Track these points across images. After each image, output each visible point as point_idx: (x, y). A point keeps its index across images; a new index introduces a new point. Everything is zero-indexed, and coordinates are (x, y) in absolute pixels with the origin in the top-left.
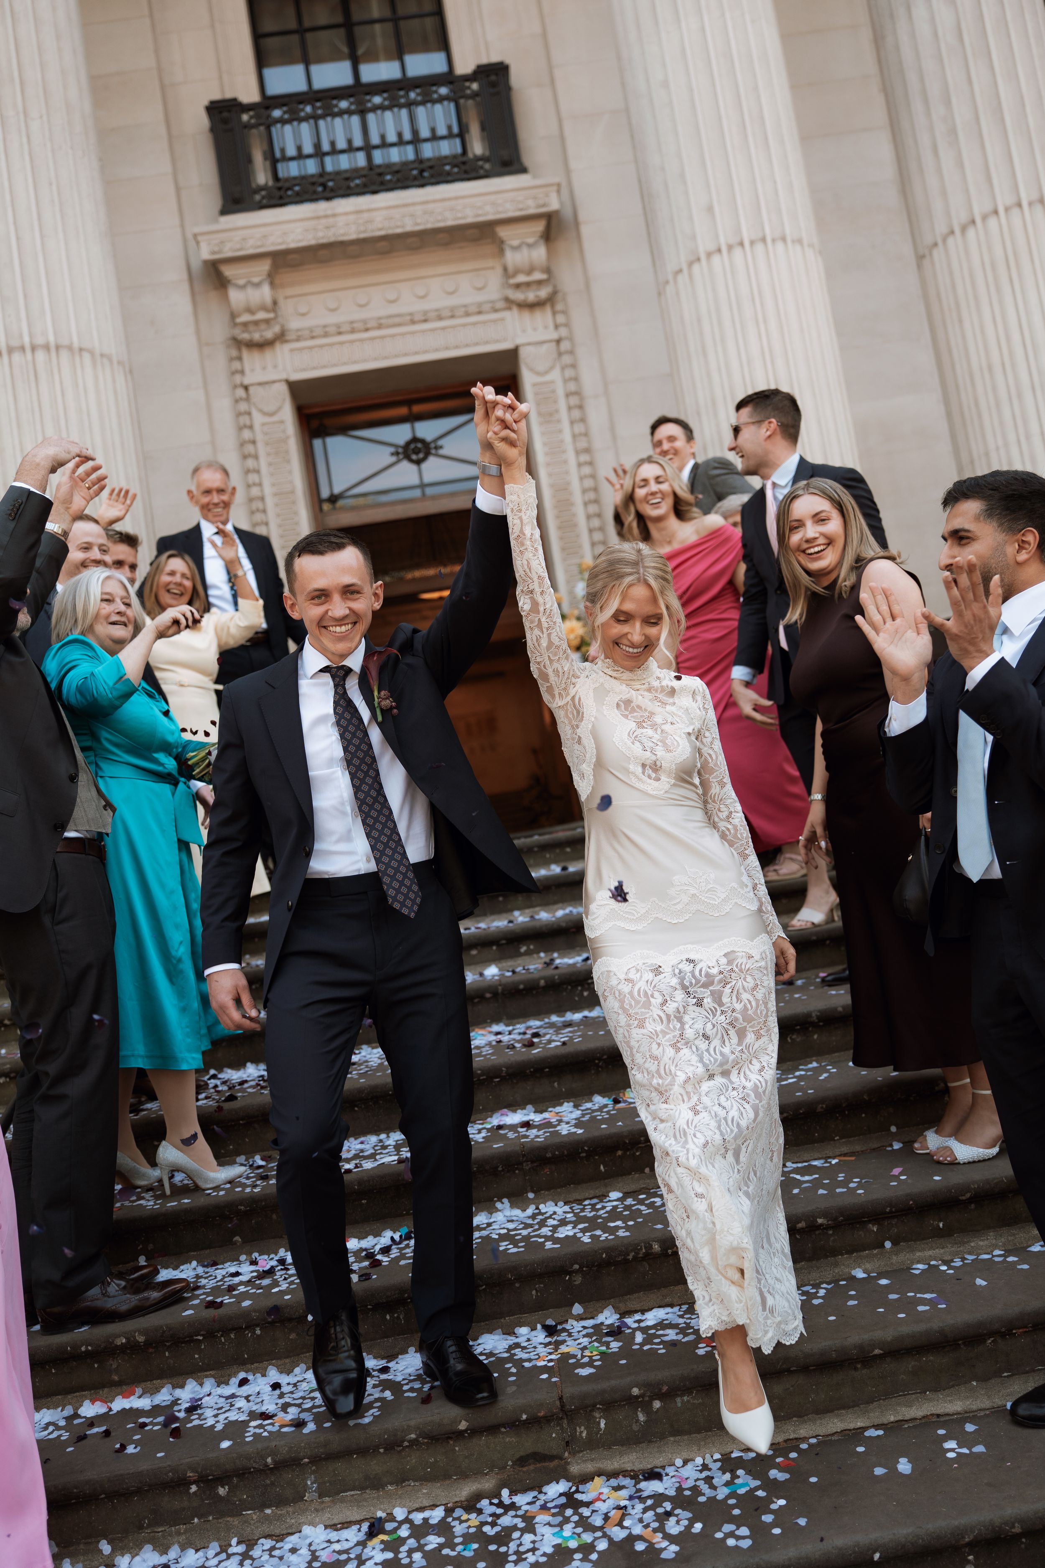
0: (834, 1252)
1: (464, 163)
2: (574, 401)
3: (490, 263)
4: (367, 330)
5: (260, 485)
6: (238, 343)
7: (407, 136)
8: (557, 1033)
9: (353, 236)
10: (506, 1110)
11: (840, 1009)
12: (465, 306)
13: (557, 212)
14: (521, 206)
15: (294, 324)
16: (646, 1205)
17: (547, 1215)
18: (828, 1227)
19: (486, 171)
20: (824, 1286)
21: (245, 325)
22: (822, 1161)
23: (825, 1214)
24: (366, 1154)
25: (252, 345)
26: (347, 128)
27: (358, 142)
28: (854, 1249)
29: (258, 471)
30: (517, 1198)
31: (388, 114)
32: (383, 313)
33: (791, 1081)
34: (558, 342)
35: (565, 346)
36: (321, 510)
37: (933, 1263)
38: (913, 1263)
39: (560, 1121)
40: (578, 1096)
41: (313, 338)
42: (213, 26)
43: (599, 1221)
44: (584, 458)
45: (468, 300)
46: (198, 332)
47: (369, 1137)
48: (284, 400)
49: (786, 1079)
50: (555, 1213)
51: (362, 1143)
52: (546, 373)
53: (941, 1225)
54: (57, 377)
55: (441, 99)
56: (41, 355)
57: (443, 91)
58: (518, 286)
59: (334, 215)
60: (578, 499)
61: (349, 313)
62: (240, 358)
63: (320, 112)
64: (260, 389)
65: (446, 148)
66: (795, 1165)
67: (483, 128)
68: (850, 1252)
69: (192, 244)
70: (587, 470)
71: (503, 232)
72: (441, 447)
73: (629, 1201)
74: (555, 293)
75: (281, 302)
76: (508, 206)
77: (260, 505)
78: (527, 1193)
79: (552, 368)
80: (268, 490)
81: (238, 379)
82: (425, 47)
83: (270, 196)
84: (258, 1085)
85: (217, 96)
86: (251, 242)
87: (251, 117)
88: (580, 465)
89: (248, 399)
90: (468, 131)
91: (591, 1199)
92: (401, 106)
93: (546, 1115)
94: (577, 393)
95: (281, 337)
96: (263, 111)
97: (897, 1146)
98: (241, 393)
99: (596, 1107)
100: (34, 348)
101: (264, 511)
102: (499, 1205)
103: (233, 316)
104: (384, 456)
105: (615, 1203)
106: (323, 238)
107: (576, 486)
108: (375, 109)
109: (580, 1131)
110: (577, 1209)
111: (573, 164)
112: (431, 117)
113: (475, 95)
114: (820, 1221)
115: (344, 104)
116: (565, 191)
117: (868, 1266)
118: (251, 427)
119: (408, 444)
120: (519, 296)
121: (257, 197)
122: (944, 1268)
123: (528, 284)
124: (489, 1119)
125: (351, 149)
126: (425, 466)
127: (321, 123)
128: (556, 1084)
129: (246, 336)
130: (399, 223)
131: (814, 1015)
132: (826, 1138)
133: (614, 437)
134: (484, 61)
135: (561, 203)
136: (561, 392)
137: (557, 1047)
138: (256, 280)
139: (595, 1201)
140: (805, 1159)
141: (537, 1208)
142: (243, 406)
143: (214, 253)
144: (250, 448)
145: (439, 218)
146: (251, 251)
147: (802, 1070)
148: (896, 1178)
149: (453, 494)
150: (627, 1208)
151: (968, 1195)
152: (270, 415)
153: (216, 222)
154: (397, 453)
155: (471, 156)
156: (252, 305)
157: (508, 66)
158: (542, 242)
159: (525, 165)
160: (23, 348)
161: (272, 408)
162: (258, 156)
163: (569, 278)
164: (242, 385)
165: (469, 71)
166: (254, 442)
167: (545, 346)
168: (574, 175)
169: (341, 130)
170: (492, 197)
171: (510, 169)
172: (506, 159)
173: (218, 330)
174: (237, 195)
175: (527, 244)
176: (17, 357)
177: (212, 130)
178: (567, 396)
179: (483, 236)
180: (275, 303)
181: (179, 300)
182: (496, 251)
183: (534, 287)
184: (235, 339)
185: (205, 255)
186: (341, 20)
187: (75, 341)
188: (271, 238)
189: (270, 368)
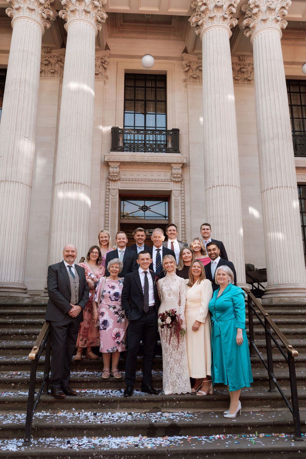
1: (166, 149)
3: (169, 171)
4: (139, 181)
5: (109, 211)
6: (109, 179)
7: (155, 140)
9: (139, 161)
12: (162, 179)
13: (185, 163)
14: (177, 160)
15: (122, 177)
19: (171, 151)
21: (112, 176)
25: (112, 180)
26: (142, 136)
27: (143, 139)
29: (109, 208)
31: (151, 135)
32: (142, 178)
34: (181, 191)
35: (183, 192)
36: (120, 218)
41: (126, 181)
42: (116, 110)
44: (183, 217)
45: (162, 178)
46: (101, 175)
48: (117, 193)
52: (178, 197)
54: (77, 189)
55: (163, 134)
56: (75, 184)
57: (164, 133)
58: (174, 177)
59: (136, 156)
61: (135, 176)
62: (109, 183)
64: (112, 190)
67: (172, 142)
69: (103, 157)
70: (183, 220)
71: (172, 165)
72: (150, 209)
74: (182, 180)
75: (121, 172)
76: (175, 160)
77: (108, 216)
79: (179, 196)
80: (110, 213)
81: (108, 187)
83: (122, 149)
85: (114, 126)
86: (117, 159)
87: (121, 131)
89: (109, 192)
90: (168, 142)
92: (154, 134)
94: (184, 203)
95: (119, 180)
96: (123, 130)
98: (108, 190)
101: (108, 217)
103: (109, 174)
104: (137, 208)
106: (133, 160)
107: (180, 223)
108: (148, 134)
111: (190, 153)
112: (161, 138)
113: (171, 135)
115: (142, 132)
116: (188, 159)
118: (109, 198)
119: (143, 206)
120: (174, 179)
121: (119, 149)
123: (176, 177)
125: (141, 140)
126: (146, 212)
127: (136, 135)
129: (111, 178)
130: (150, 160)
133: (191, 214)
134: (174, 128)
135: (186, 161)
136: (180, 202)
138: (116, 166)
142: (108, 193)
143: (108, 160)
145: (159, 160)
146: (116, 161)
149: (151, 220)
152: (113, 196)
153: (110, 153)
154: (140, 208)
155: (168, 147)
156: (114, 172)
157: (179, 130)
158: (181, 169)
159: (180, 151)
160: (72, 182)
161: (114, 195)
162: (121, 140)
163: (186, 177)
164: (108, 188)
165: (171, 130)
166: (109, 202)
167: (178, 191)
168: (190, 155)
169: (140, 137)
170: (171, 158)
171: (176, 152)
172: (176, 149)
173: (105, 175)
174: (115, 147)
175: (178, 169)
176: (70, 184)
177: (112, 132)
178: (181, 203)
179: (168, 165)
180: (119, 172)
181: (98, 168)
182: (170, 168)
183: (178, 178)
184: (108, 178)
185: (106, 160)
186: (144, 112)
187: (82, 182)
188: (121, 159)
189: (115, 186)
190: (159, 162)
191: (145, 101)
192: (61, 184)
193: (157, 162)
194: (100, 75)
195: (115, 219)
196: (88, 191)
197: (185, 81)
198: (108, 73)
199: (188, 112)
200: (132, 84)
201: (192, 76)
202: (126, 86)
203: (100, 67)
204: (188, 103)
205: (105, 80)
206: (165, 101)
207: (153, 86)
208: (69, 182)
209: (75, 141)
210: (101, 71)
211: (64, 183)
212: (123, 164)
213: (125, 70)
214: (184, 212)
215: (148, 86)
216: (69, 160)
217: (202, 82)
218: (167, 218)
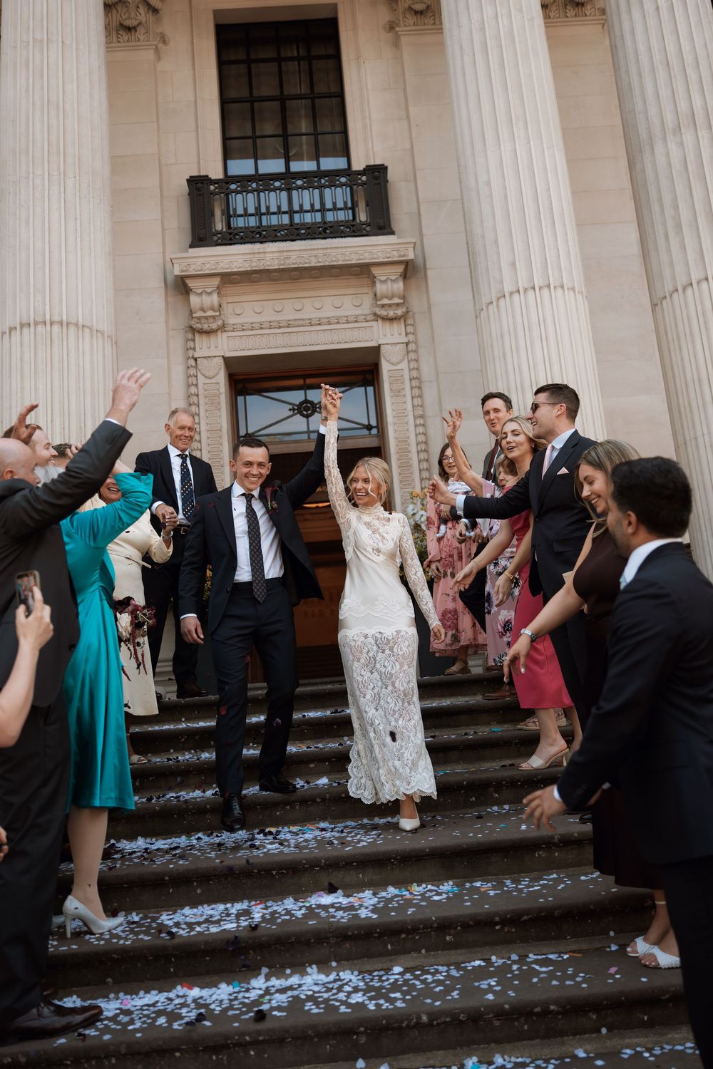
0: (562, 1034)
1: (353, 226)
2: (415, 383)
3: (365, 289)
4: (280, 327)
6: (193, 330)
7: (317, 206)
8: (366, 833)
9: (277, 267)
10: (322, 892)
11: (576, 835)
12: (347, 317)
13: (413, 260)
14: (389, 255)
15: (232, 320)
16: (420, 981)
17: (345, 982)
18: (558, 1013)
19: (367, 231)
20: (553, 1061)
21: (199, 318)
22: (557, 955)
23: (556, 1002)
24: (214, 919)
25: (202, 332)
26: (278, 199)
27: (285, 208)
28: (577, 1032)
30: (323, 966)
31: (306, 192)
32: (292, 317)
33: (536, 888)
34: (407, 344)
35: (412, 347)
37: (638, 1049)
38: (622, 1048)
39: (361, 906)
40: (376, 886)
41: (243, 330)
42: (197, 131)
43: (384, 991)
44: (419, 421)
45: (349, 313)
46: (167, 322)
47: (218, 904)
48: (220, 369)
49: (533, 886)
50: (350, 981)
51: (212, 909)
52: (398, 363)
53: (646, 1018)
54: (65, 343)
55: (341, 185)
56: (56, 328)
57: (343, 180)
58: (383, 306)
59: (264, 253)
60: (414, 448)
61: (268, 316)
62: (194, 340)
63: (261, 187)
64: (205, 361)
65: (341, 216)
66: (535, 957)
67: (367, 205)
68: (574, 1034)
69: (169, 265)
70: (421, 430)
71: (375, 271)
73: (408, 976)
74: (407, 312)
75: (224, 306)
76: (380, 254)
78: (331, 961)
79: (403, 360)
80: (203, 428)
81: (191, 353)
82: (334, 154)
83: (223, 238)
84: (142, 856)
85: (195, 174)
86: (208, 266)
87: (216, 188)
88: (416, 426)
89: (196, 367)
90: (357, 206)
91: (379, 971)
92: (314, 188)
93: (351, 899)
94: (418, 378)
95: (223, 328)
96: (224, 184)
97: (614, 948)
98: (192, 362)
99: (389, 896)
100: (52, 324)
102: (309, 970)
103: (191, 313)
104: (285, 411)
105: (397, 977)
106: (256, 267)
107: (412, 440)
108: (298, 188)
109: (375, 916)
110: (368, 977)
111: (425, 231)
112: (334, 196)
113: (364, 184)
114: (552, 1007)
115: (277, 184)
116: (418, 248)
117: (588, 1047)
118: (197, 385)
119: (301, 404)
120: (383, 313)
121: (215, 238)
122: (647, 1055)
123: (390, 305)
124: (309, 899)
125: (279, 212)
126: (310, 419)
127: (262, 194)
128: (361, 875)
129: (199, 326)
130: (307, 261)
131: (556, 837)
132: (560, 937)
134: (372, 164)
135: (416, 255)
136: (407, 377)
137: (364, 846)
138: (209, 290)
139: (382, 973)
140: (544, 952)
141: (338, 975)
142: (192, 371)
143: (183, 271)
144: (194, 399)
145: (334, 259)
146: (208, 271)
147: (545, 879)
148: (612, 976)
150: (406, 982)
151: (667, 996)
152: (209, 378)
153: (188, 252)
154: (294, 410)
155: (358, 221)
156: (205, 306)
157: (386, 168)
158: (401, 279)
159: (394, 229)
160: (45, 323)
161: (211, 374)
162: (218, 213)
163: (416, 303)
164: (193, 357)
165: (362, 169)
166: (197, 395)
167: (399, 346)
168: (425, 238)
169: (274, 200)
170: (370, 248)
171: (383, 231)
172: (381, 224)
173: (180, 321)
174: (201, 236)
175: (391, 280)
176: (40, 328)
177: (189, 194)
178: (411, 380)
179: (362, 272)
180: (220, 306)
181: (155, 301)
182: (370, 283)
183: (394, 307)
184: (191, 327)
185: (177, 272)
186: (281, 133)
187: (80, 320)
188: (222, 265)
189: (213, 347)
190: (335, 263)
191: (283, 99)
192: (13, 333)
193: (327, 264)
194: (141, 30)
195: (221, 444)
196: (104, 348)
197: (391, 27)
198: (167, 27)
199: (408, 117)
200: (241, 55)
201: (410, 9)
202: (222, 64)
203: (138, 7)
204: (405, 90)
205: (155, 43)
206: (341, 95)
207: (301, 54)
208: (36, 324)
209: (46, 192)
210: (142, 18)
211: (22, 325)
212: (229, 279)
213: (217, 13)
214: (421, 406)
215: (289, 55)
216: (32, 253)
217: (441, 23)
218: (374, 431)
